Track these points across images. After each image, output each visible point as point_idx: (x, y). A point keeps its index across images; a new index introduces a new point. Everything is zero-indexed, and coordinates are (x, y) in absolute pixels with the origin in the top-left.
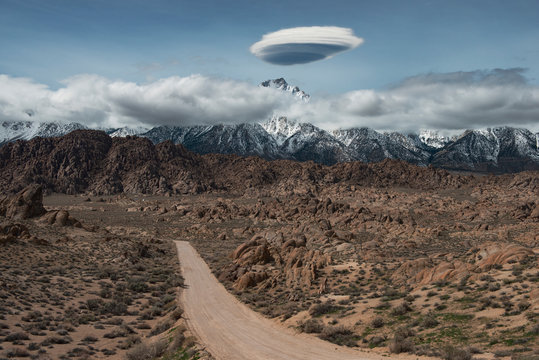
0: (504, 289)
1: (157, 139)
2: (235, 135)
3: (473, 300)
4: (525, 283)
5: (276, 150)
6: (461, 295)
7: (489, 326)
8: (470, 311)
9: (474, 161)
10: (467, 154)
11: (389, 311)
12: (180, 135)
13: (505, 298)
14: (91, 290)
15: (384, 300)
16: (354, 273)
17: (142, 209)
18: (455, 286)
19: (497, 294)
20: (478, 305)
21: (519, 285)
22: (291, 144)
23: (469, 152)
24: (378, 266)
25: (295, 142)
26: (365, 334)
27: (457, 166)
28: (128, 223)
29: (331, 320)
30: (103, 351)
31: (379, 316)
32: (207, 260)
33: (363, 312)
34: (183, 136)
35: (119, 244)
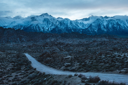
0: (104, 59)
1: (16, 28)
2: (36, 27)
3: (98, 62)
4: (108, 58)
5: (46, 30)
6: (95, 61)
7: (102, 66)
8: (98, 64)
9: (92, 32)
10: (90, 30)
11: (82, 65)
12: (22, 27)
13: (104, 61)
14: (10, 66)
15: (80, 63)
16: (70, 58)
17: (14, 46)
18: (94, 59)
19: (102, 60)
20: (99, 63)
21: (106, 58)
22: (50, 29)
23: (91, 29)
24: (75, 57)
25: (51, 28)
26: (78, 70)
27: (88, 33)
28: (11, 50)
29: (70, 68)
30: (21, 78)
31: (80, 66)
32: (34, 57)
33: (76, 66)
34: (23, 27)
35: (12, 55)
